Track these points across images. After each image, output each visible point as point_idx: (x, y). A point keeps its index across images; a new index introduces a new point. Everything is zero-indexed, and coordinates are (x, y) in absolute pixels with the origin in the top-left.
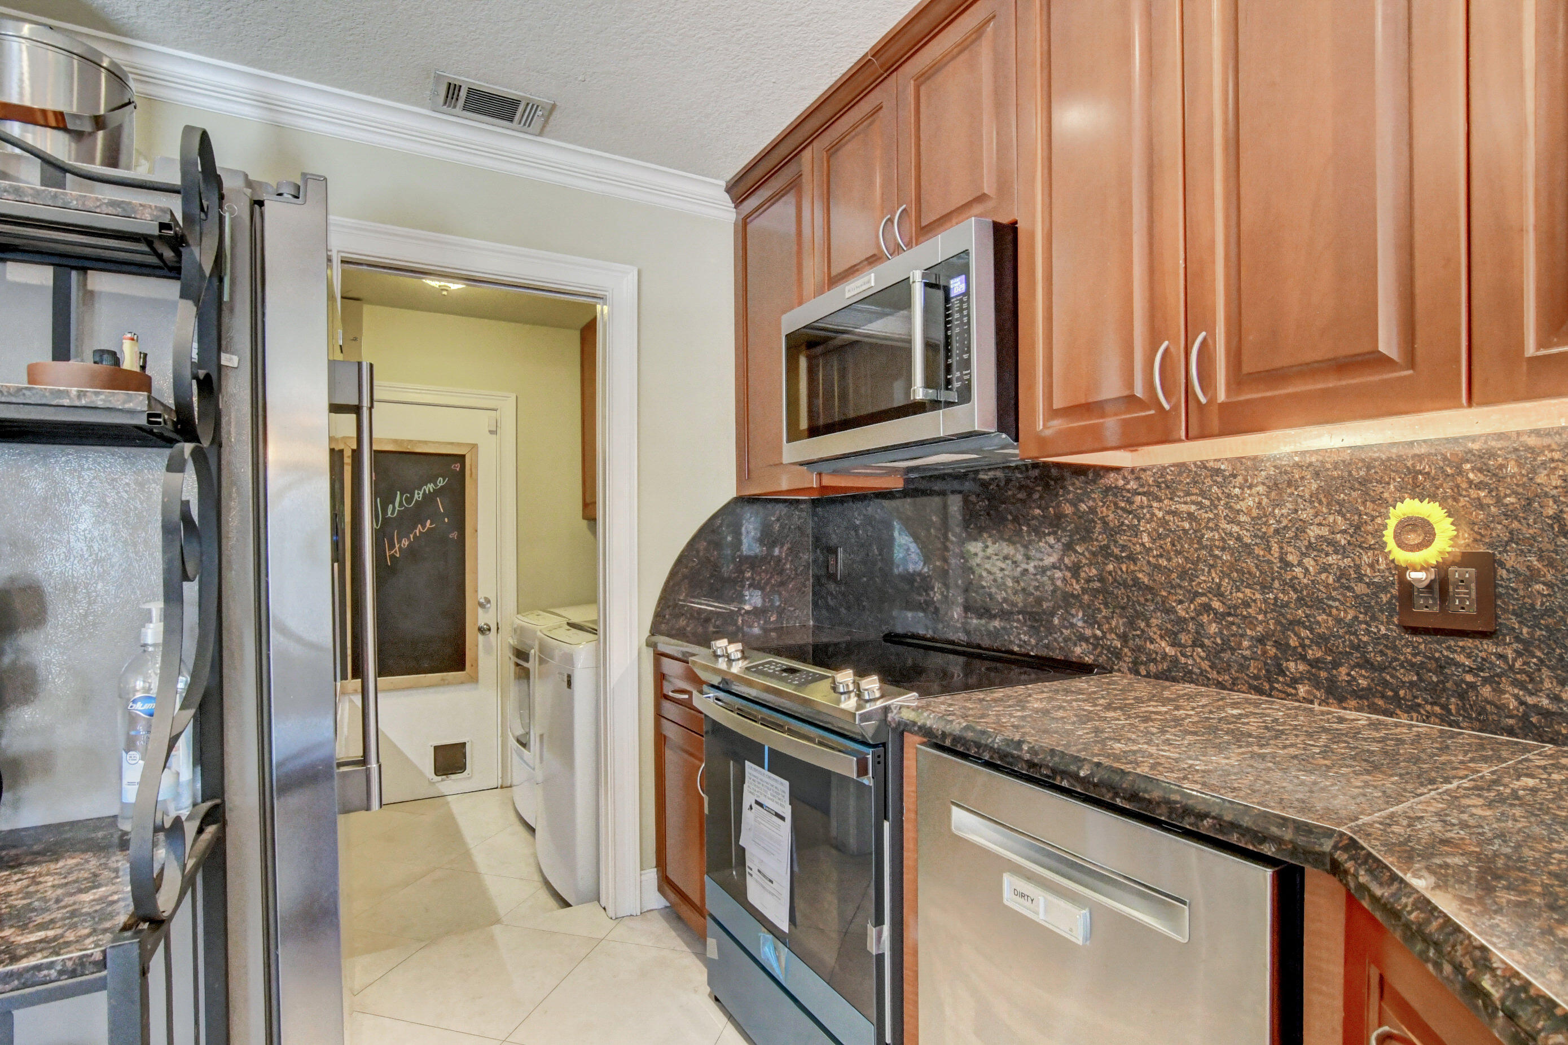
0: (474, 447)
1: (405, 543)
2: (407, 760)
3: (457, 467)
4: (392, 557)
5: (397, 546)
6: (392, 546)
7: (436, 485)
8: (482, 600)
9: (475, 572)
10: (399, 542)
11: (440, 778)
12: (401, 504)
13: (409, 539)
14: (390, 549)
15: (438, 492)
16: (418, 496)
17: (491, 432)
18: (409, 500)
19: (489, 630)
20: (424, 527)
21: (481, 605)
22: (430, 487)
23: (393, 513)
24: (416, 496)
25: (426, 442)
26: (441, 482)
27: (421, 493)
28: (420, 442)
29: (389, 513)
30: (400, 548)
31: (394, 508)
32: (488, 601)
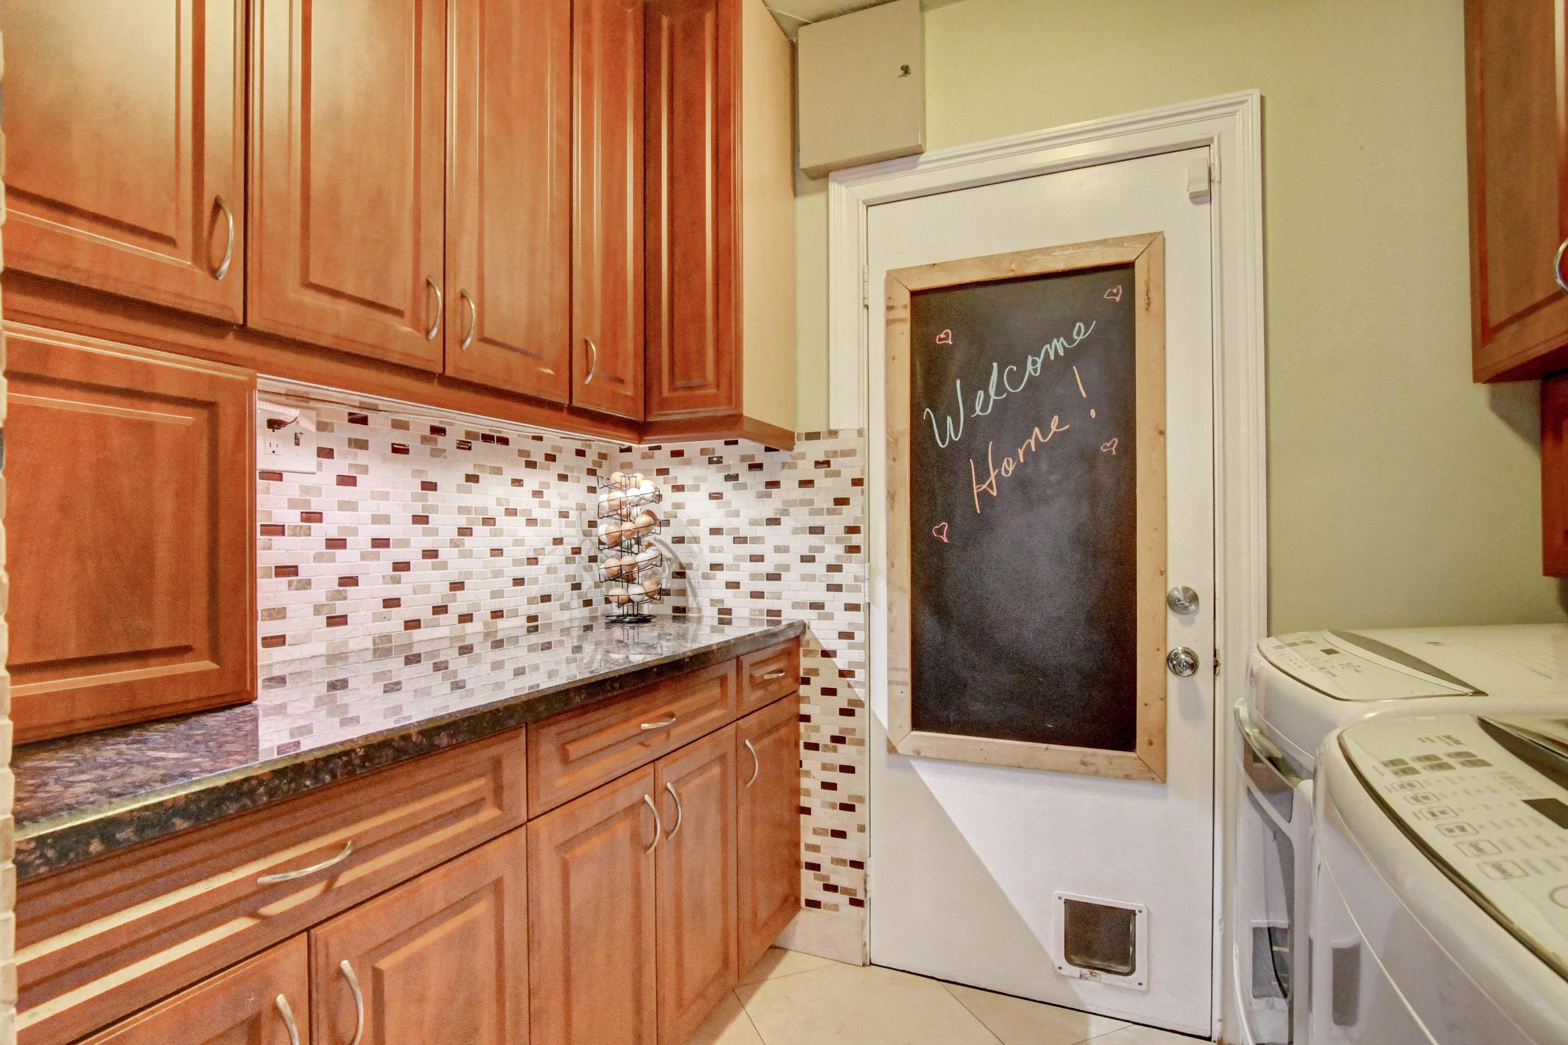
0: (1154, 241)
1: (1009, 467)
2: (1010, 908)
3: (1116, 293)
4: (984, 495)
5: (993, 474)
6: (983, 475)
7: (1070, 340)
8: (1178, 594)
9: (1162, 529)
10: (997, 465)
11: (1076, 971)
12: (1000, 389)
13: (1015, 457)
14: (981, 480)
15: (1074, 355)
16: (1033, 367)
17: (1196, 198)
18: (1015, 379)
19: (1193, 666)
20: (1045, 431)
21: (1172, 603)
22: (1057, 346)
23: (984, 408)
24: (1030, 368)
25: (1046, 251)
26: (1080, 332)
27: (1040, 361)
28: (1033, 252)
29: (978, 409)
30: (998, 476)
31: (987, 397)
32: (1194, 598)
